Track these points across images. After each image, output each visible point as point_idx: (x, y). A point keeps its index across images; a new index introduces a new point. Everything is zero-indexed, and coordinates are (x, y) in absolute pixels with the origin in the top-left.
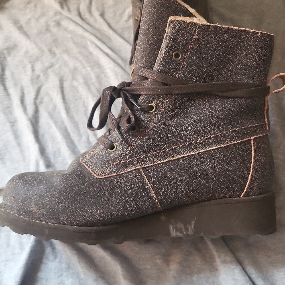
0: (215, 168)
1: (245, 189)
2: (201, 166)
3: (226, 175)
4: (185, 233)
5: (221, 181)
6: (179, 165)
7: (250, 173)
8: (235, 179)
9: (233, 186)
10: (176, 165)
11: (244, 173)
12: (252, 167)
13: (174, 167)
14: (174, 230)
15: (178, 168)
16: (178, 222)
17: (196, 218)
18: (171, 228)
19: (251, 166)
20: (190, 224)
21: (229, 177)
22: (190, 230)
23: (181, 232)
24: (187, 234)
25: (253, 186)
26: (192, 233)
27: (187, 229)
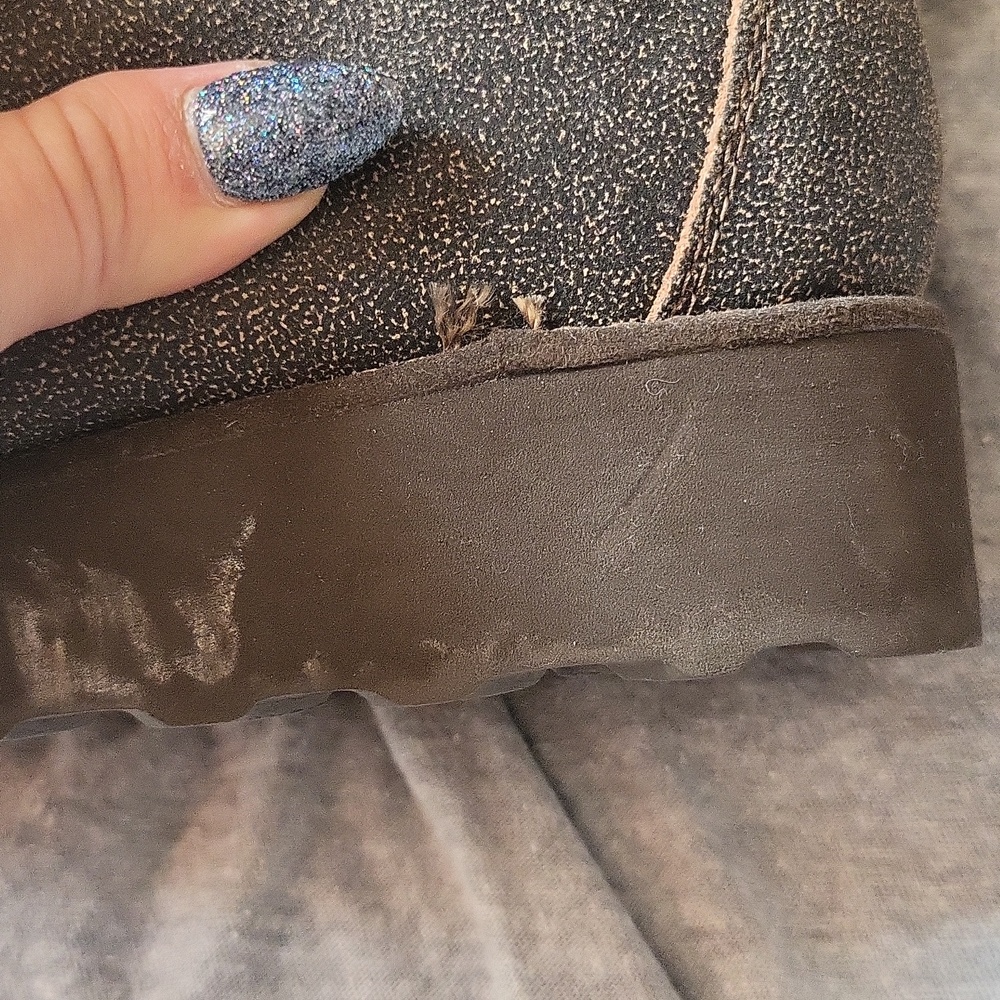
0: (388, 35)
1: (686, 231)
2: (268, 23)
3: (492, 102)
4: (156, 670)
5: (456, 159)
6: (67, 22)
7: (715, 94)
8: (587, 145)
9: (566, 201)
10: (40, 26)
11: (659, 93)
12: (731, 41)
13: (25, 44)
14: (59, 644)
15: (59, 53)
16: (92, 573)
17: (250, 528)
18: (28, 626)
19: (726, 34)
20: (200, 583)
21: (520, 116)
22: (205, 641)
23: (124, 664)
24: (182, 683)
25: (749, 208)
26: (226, 669)
27: (174, 637)
